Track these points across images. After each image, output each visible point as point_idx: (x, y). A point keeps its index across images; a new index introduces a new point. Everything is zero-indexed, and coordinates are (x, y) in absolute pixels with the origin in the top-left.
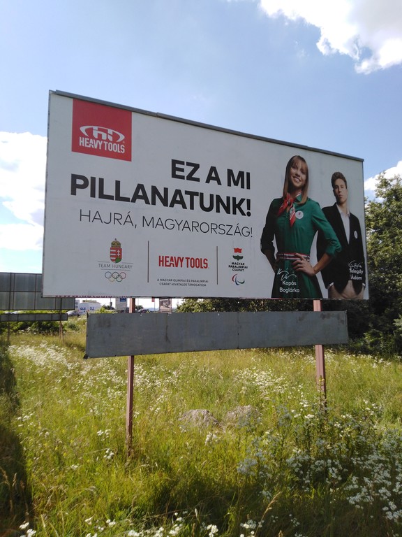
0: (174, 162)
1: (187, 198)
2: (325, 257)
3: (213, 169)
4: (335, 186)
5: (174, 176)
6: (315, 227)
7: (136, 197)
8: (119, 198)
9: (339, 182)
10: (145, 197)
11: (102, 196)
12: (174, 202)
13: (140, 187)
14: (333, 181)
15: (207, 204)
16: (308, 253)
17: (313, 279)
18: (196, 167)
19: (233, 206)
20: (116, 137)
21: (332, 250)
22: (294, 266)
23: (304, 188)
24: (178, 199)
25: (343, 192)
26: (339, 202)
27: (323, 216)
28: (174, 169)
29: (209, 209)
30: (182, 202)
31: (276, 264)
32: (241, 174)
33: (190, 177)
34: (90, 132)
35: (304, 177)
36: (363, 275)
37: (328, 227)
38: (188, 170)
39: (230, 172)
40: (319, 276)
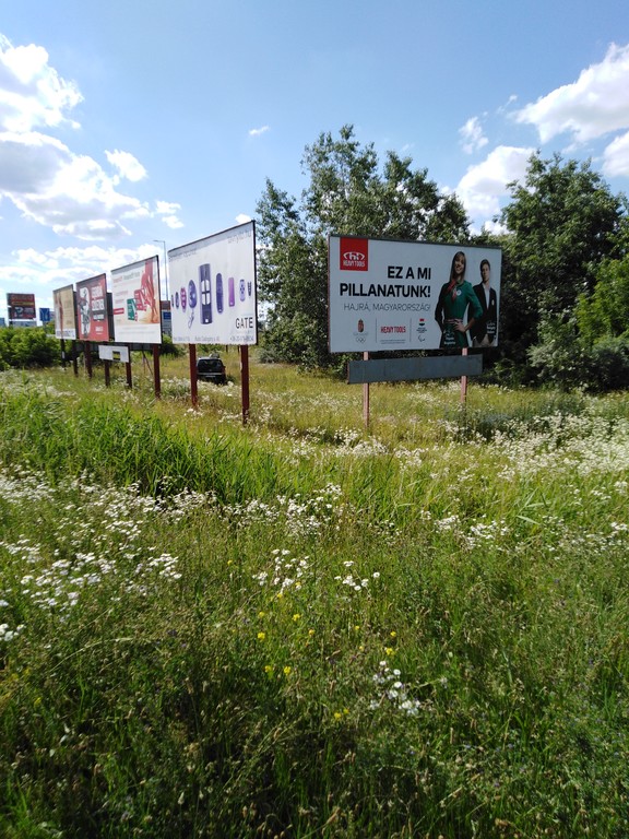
0: (390, 268)
1: (395, 290)
2: (473, 320)
3: (410, 269)
4: (482, 270)
5: (389, 277)
6: (468, 300)
7: (370, 292)
8: (362, 295)
9: (485, 266)
10: (374, 292)
11: (354, 294)
12: (389, 293)
13: (372, 286)
14: (481, 266)
15: (406, 293)
16: (462, 318)
17: (464, 334)
18: (401, 268)
19: (420, 292)
20: (360, 257)
21: (477, 315)
22: (453, 326)
23: (463, 274)
24: (390, 292)
25: (487, 273)
26: (484, 281)
27: (473, 292)
28: (389, 272)
29: (407, 296)
30: (393, 293)
31: (443, 327)
32: (426, 269)
33: (398, 277)
34: (348, 256)
35: (463, 266)
36: (495, 331)
37: (476, 300)
38: (397, 271)
39: (419, 269)
40: (468, 333)
